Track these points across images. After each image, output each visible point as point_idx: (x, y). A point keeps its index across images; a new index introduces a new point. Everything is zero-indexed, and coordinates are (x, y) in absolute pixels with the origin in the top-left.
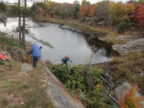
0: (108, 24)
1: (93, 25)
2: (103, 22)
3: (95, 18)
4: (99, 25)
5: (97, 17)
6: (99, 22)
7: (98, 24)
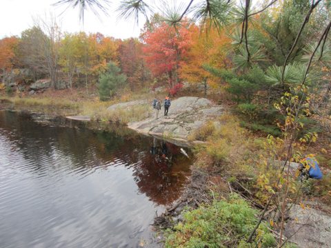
0: (63, 85)
1: (18, 92)
2: (45, 82)
3: (15, 72)
4: (36, 90)
5: (22, 71)
6: (33, 82)
7: (33, 86)
